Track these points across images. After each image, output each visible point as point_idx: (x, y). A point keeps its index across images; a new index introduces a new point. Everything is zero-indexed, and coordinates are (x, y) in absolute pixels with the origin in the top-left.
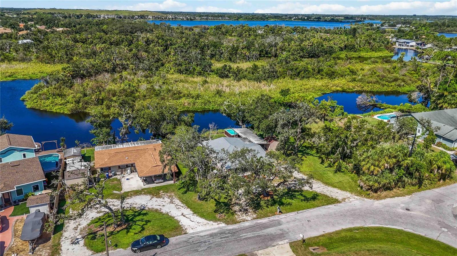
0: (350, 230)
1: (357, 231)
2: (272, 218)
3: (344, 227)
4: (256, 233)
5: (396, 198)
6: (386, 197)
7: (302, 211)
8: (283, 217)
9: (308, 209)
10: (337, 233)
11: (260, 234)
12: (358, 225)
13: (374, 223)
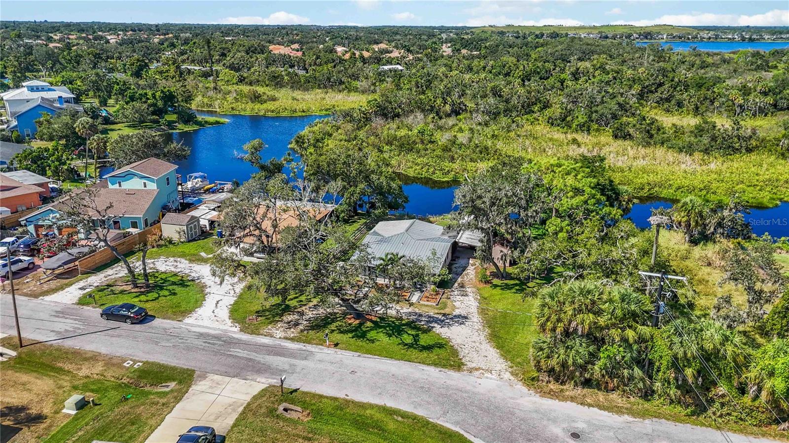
0: (391, 412)
1: (400, 419)
2: (309, 347)
3: (391, 404)
4: (253, 356)
5: (596, 409)
6: (573, 399)
7: (371, 356)
8: (329, 352)
9: (386, 357)
10: (363, 406)
11: (256, 359)
12: (420, 412)
13: (457, 423)
